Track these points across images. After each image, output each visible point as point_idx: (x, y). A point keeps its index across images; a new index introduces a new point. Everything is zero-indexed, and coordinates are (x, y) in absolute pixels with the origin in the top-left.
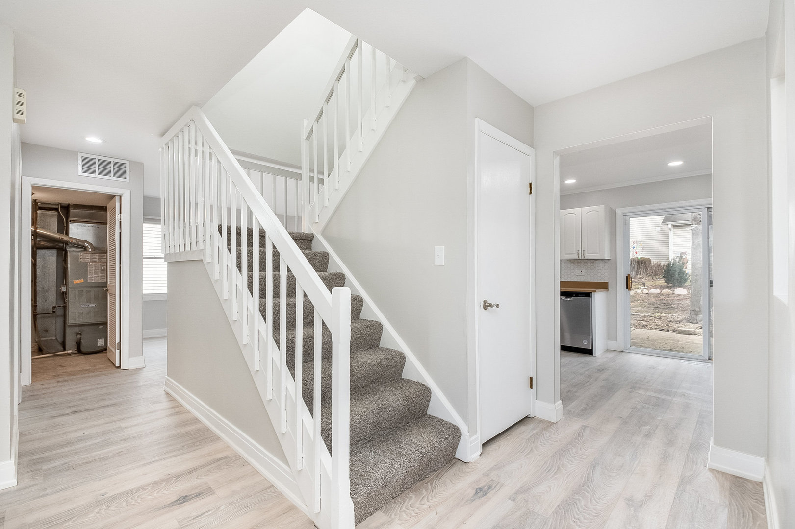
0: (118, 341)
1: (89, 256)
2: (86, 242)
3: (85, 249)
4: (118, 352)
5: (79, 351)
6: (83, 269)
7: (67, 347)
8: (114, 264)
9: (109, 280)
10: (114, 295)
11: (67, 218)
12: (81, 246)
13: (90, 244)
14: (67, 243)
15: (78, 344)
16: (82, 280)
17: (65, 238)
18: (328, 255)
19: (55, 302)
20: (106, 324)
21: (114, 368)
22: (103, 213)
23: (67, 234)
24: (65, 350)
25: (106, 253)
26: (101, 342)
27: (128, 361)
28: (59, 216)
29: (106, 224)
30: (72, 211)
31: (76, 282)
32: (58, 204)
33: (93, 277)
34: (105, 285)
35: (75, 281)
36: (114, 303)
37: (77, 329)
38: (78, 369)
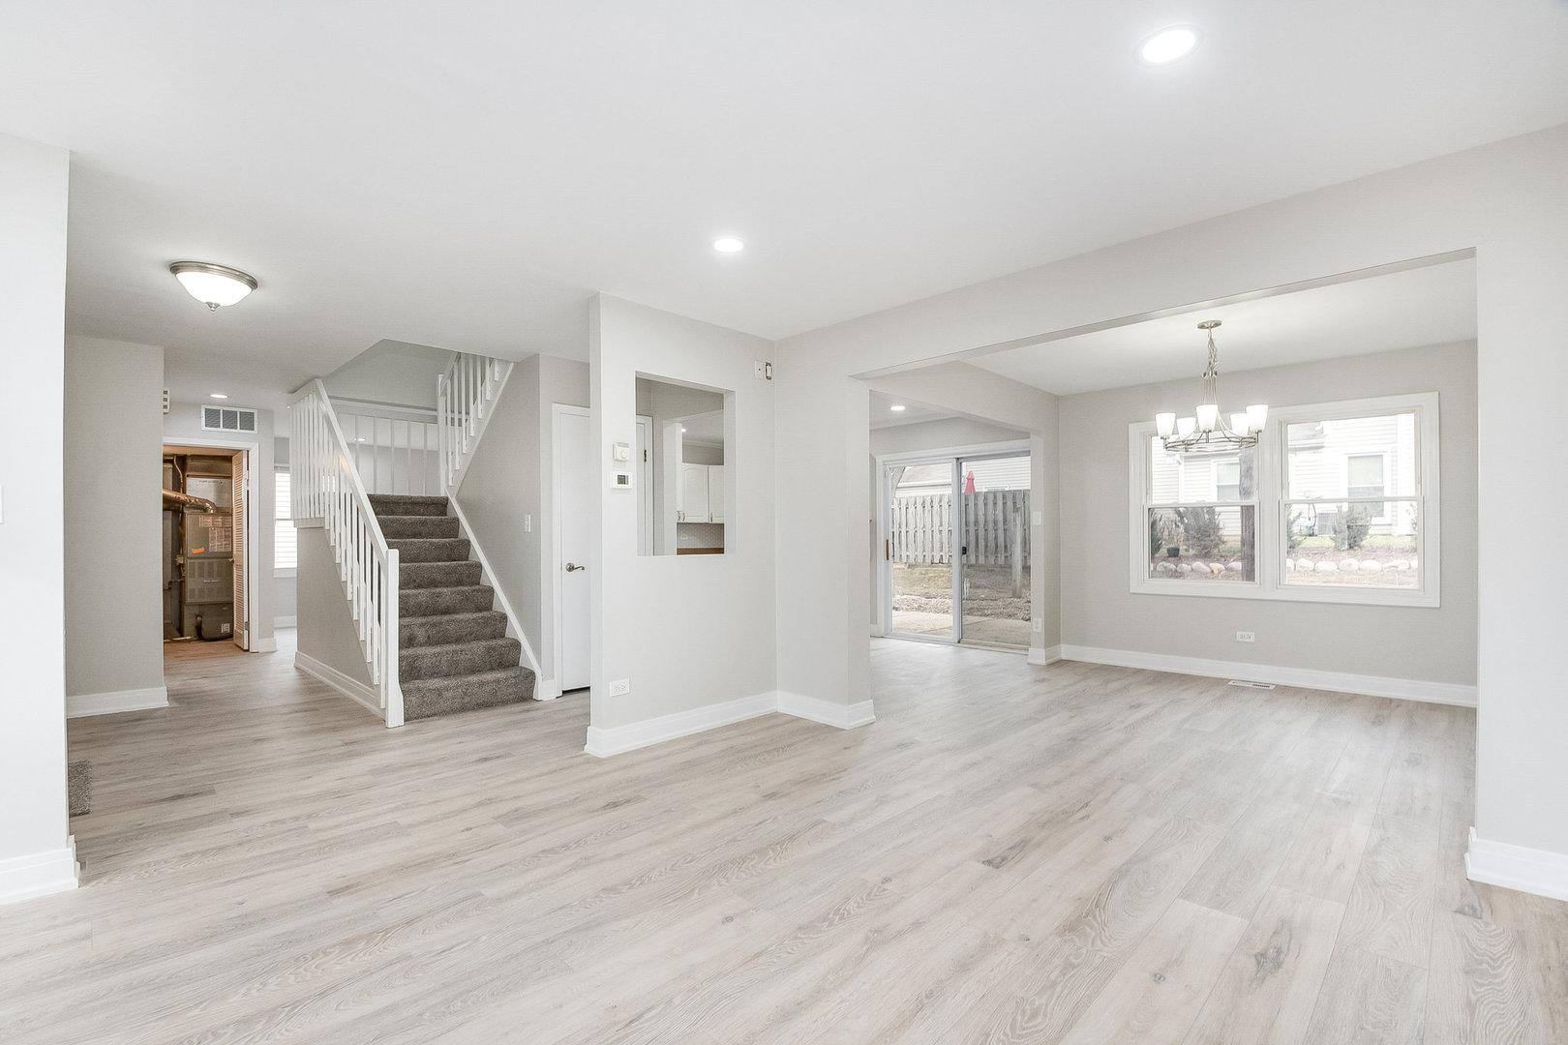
0: (246, 620)
1: (210, 520)
2: (207, 501)
3: (205, 510)
4: (246, 632)
5: (200, 636)
6: (204, 536)
7: (185, 633)
8: (240, 530)
9: (235, 549)
10: (241, 567)
11: (183, 471)
12: (201, 507)
13: (212, 504)
14: (184, 503)
15: (199, 628)
16: (202, 550)
17: (182, 497)
18: (458, 520)
19: (170, 576)
20: (232, 604)
21: (242, 652)
22: (226, 464)
23: (184, 492)
24: (182, 636)
25: (232, 515)
26: (225, 628)
27: (257, 643)
28: (174, 468)
29: (230, 478)
30: (190, 463)
31: (195, 551)
32: (173, 455)
33: (216, 546)
34: (230, 555)
35: (193, 549)
36: (241, 577)
37: (196, 610)
38: (200, 652)
